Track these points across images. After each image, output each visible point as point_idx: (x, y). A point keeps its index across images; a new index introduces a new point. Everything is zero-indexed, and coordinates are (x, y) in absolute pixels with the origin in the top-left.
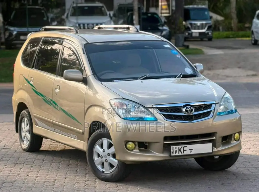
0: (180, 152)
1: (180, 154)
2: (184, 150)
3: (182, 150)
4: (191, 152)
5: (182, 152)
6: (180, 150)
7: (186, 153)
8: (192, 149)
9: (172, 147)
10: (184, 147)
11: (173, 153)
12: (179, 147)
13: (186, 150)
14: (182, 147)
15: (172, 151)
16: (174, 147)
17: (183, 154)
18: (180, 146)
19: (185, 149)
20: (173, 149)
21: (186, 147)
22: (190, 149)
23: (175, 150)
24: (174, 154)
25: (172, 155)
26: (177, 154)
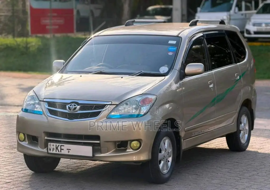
0: (57, 150)
1: (57, 152)
2: (61, 149)
3: (59, 148)
4: (68, 152)
5: (60, 151)
6: (57, 148)
7: (63, 152)
8: (70, 150)
9: (49, 143)
10: (61, 146)
11: (50, 150)
12: (56, 145)
13: (63, 149)
14: (59, 145)
15: (49, 148)
16: (52, 144)
17: (60, 153)
18: (58, 144)
19: (62, 147)
20: (50, 146)
21: (64, 146)
22: (67, 149)
23: (52, 147)
24: (51, 152)
25: (49, 152)
26: (54, 152)
